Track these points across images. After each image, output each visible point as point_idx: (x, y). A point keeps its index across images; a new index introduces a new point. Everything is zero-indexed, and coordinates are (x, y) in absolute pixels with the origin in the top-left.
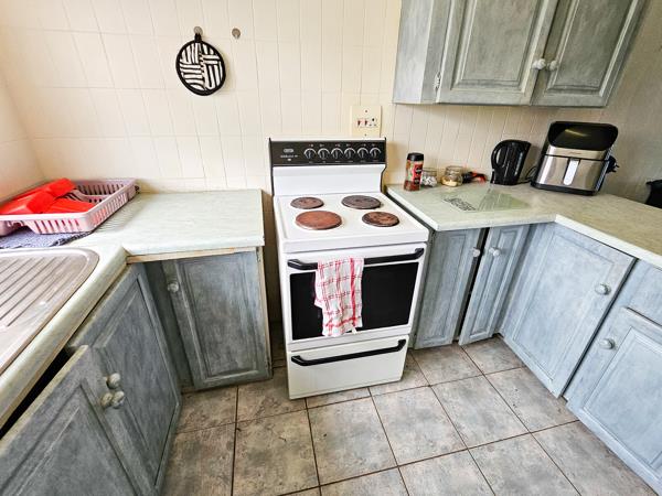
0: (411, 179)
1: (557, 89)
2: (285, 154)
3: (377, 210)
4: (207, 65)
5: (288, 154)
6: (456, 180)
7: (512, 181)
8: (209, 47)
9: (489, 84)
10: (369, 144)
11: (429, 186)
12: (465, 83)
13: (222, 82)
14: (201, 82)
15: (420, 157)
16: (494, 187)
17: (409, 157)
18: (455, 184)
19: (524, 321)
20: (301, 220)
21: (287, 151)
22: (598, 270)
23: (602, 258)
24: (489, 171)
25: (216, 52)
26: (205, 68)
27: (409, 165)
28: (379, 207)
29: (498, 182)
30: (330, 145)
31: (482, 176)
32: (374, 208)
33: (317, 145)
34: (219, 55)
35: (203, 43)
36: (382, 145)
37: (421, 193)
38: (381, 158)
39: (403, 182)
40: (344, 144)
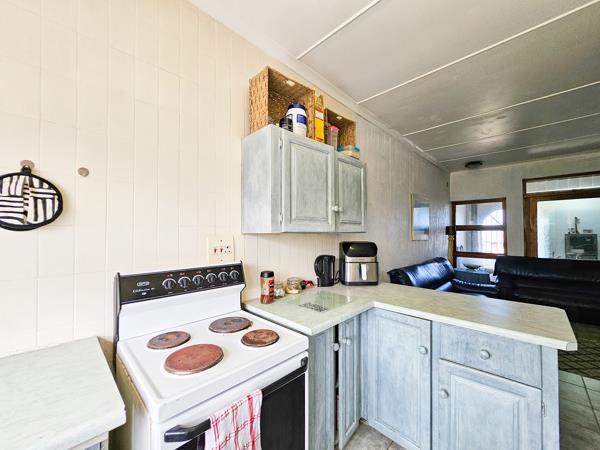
0: (267, 293)
1: (344, 223)
2: (139, 288)
3: (250, 329)
4: (36, 199)
5: (142, 288)
6: (297, 288)
7: (331, 284)
8: (42, 181)
9: (312, 219)
10: (228, 268)
11: (280, 297)
12: (298, 219)
13: (56, 216)
14: (21, 216)
15: (271, 274)
16: (321, 289)
17: (262, 275)
18: (297, 291)
19: (378, 398)
20: (172, 364)
21: (141, 284)
22: (412, 336)
23: (412, 326)
24: (314, 278)
25: (51, 186)
26: (31, 202)
27: (262, 282)
28: (250, 325)
29: (323, 285)
30: (190, 273)
31: (311, 282)
32: (247, 328)
33: (176, 274)
34: (55, 188)
35: (32, 176)
36: (239, 267)
37: (276, 304)
38: (240, 279)
39: (259, 297)
40: (204, 271)
